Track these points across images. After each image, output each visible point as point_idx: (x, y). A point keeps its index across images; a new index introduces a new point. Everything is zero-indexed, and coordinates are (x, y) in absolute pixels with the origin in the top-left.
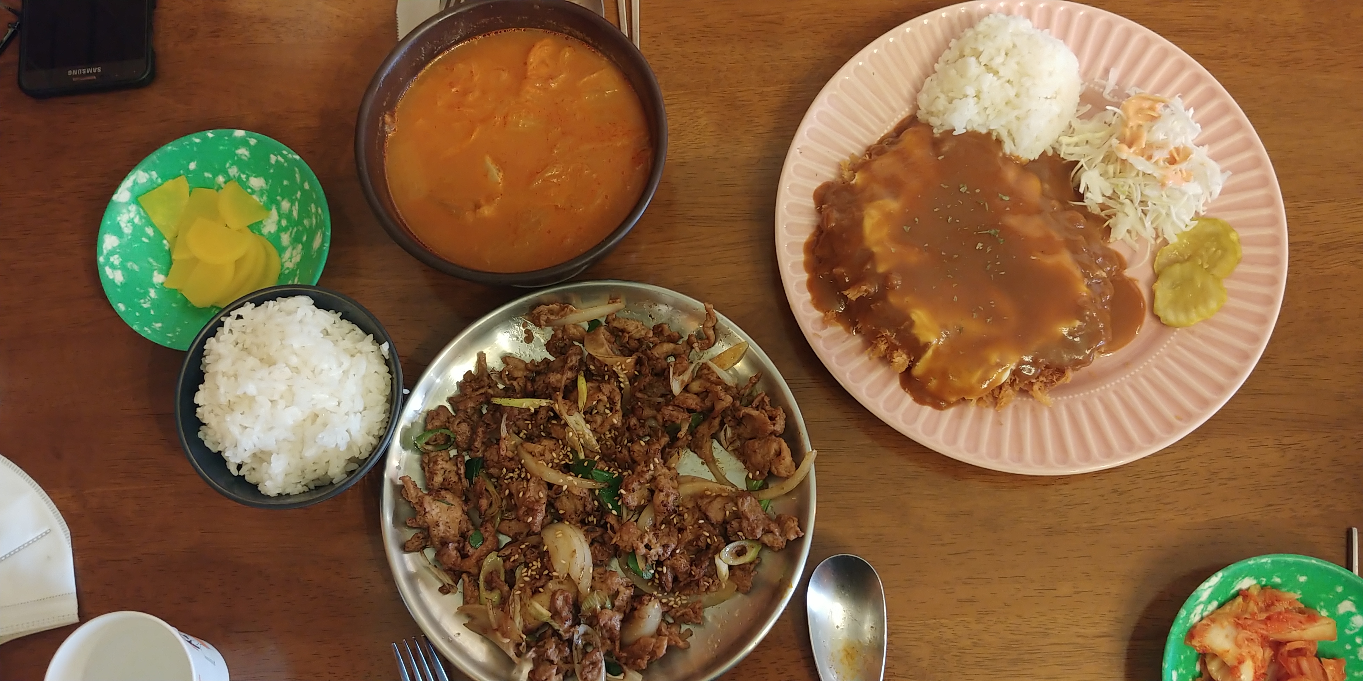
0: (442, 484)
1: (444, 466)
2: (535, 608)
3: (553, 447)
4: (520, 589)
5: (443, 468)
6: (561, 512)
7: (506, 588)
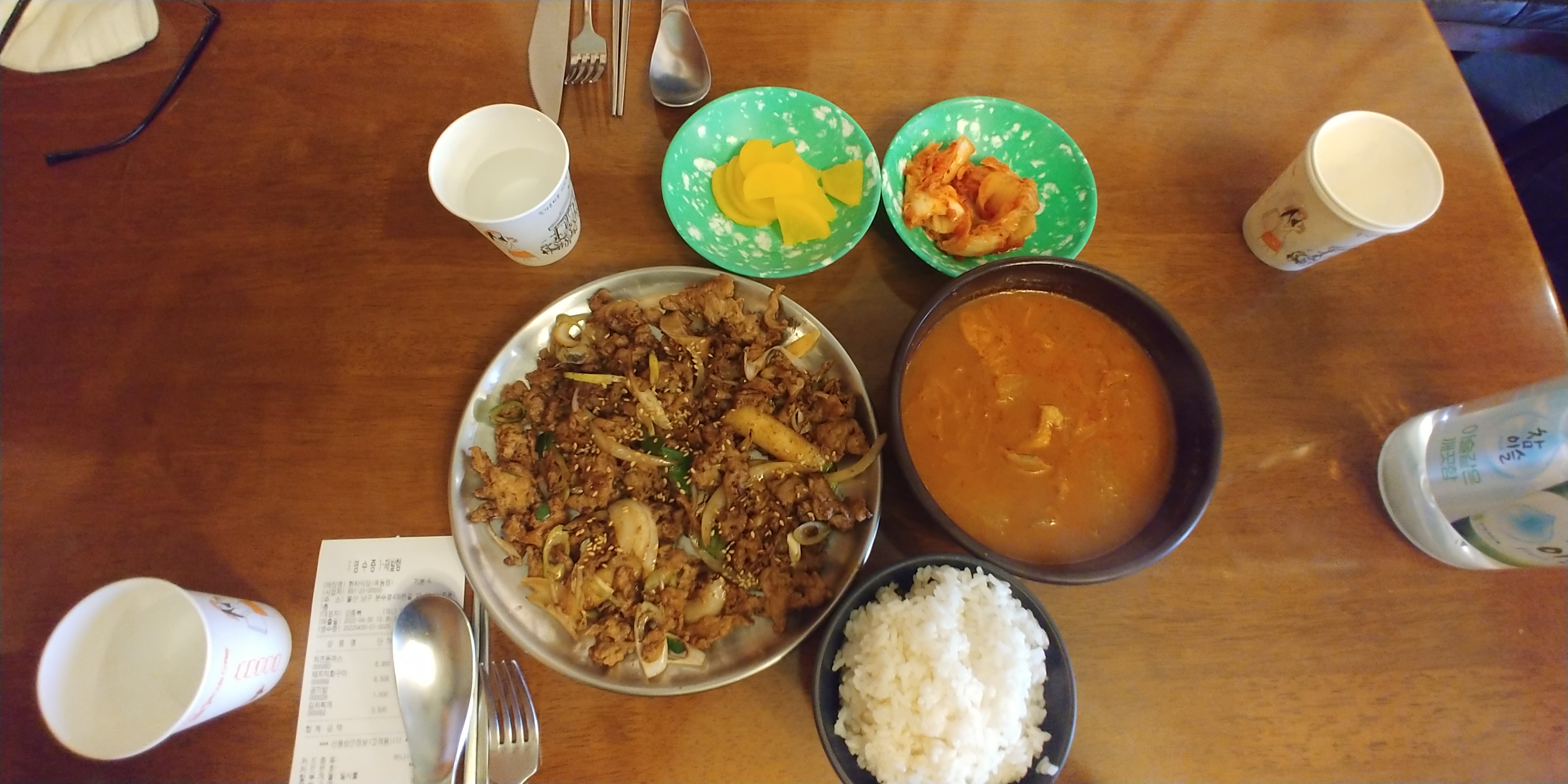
0: (513, 456)
1: (515, 439)
2: (597, 584)
3: (624, 423)
4: (585, 564)
5: (514, 441)
6: (630, 488)
7: (569, 562)
